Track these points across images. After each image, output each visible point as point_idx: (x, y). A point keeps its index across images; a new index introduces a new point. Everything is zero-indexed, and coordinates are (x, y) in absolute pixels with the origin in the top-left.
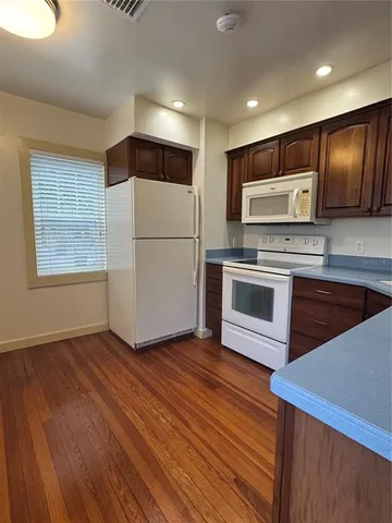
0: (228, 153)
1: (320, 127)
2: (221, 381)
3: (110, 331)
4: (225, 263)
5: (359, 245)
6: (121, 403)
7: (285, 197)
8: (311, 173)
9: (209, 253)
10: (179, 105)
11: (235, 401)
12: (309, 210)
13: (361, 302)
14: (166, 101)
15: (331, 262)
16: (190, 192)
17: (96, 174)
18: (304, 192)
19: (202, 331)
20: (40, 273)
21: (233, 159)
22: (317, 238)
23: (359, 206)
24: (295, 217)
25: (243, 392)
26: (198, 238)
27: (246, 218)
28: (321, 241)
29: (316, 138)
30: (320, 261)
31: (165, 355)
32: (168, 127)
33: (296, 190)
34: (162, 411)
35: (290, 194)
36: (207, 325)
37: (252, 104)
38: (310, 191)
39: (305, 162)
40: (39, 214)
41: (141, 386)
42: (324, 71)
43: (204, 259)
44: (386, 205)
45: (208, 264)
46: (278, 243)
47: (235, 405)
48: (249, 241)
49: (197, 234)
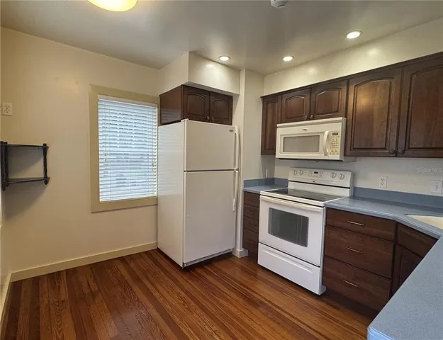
0: (264, 98)
1: (348, 80)
2: (263, 300)
3: (158, 250)
4: (262, 192)
5: (382, 180)
6: (177, 320)
7: (316, 138)
8: (341, 118)
9: (247, 183)
10: (225, 59)
11: (279, 320)
12: (339, 150)
13: (392, 234)
14: (215, 55)
15: (356, 194)
16: (231, 131)
17: (151, 114)
18: (333, 134)
19: (239, 251)
20: (102, 199)
21: (268, 103)
22: (343, 173)
23: (385, 149)
24: (326, 155)
25: (283, 311)
26: (238, 170)
27: (280, 153)
28: (348, 176)
29: (344, 89)
30: (347, 193)
31: (210, 273)
32: (215, 77)
33: (327, 133)
34: (214, 328)
35: (321, 135)
36: (244, 246)
37: (288, 59)
38: (340, 134)
39: (335, 108)
40: (104, 149)
41: (193, 304)
42: (353, 35)
43: (242, 188)
44: (409, 148)
45: (246, 193)
46: (308, 175)
47: (278, 323)
48: (279, 173)
49: (237, 167)
